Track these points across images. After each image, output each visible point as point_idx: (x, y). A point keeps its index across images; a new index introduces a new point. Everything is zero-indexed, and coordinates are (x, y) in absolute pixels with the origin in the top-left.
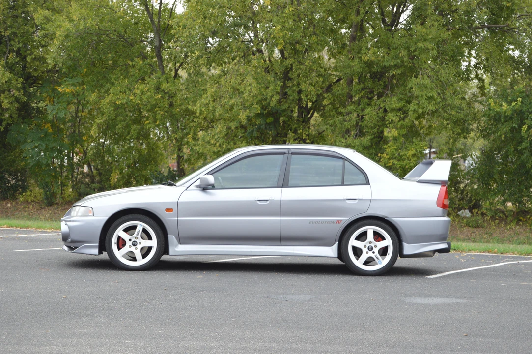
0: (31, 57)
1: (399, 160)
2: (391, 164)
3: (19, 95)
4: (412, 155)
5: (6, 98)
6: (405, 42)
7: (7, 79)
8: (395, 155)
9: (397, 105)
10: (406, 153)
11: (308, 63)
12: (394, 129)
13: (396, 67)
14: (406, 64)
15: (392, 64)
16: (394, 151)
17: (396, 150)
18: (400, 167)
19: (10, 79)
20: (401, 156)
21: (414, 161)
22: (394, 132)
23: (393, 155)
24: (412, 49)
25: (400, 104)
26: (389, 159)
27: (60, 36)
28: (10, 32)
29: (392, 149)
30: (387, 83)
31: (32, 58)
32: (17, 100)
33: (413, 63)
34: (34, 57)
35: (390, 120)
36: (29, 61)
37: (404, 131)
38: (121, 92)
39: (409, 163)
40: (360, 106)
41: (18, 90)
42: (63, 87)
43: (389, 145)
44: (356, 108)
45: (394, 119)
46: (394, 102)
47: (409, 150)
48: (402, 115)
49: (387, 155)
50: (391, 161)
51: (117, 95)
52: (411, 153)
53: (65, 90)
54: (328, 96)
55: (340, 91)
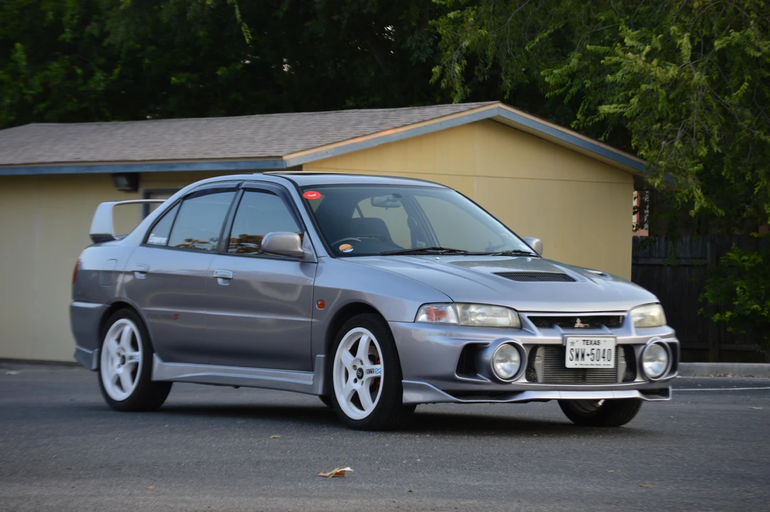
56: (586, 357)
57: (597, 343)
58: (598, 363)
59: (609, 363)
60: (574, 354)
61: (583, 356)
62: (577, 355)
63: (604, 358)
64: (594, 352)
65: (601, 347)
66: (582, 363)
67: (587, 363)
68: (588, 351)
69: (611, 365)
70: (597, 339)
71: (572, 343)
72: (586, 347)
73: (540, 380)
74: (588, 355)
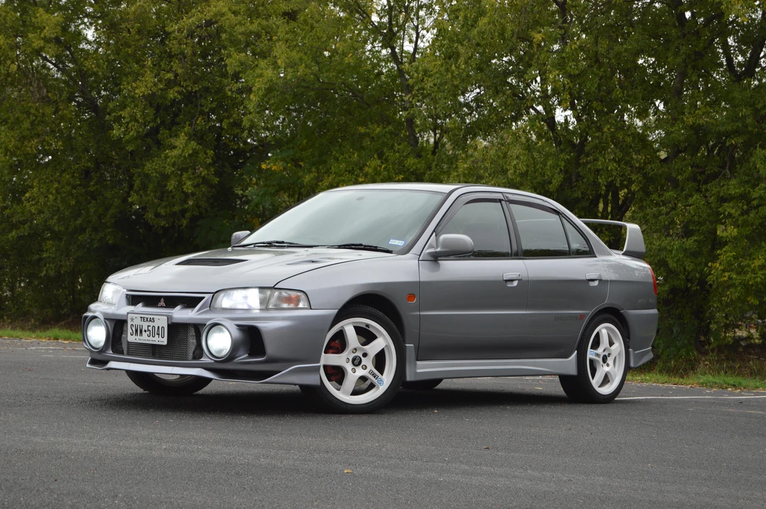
0: (228, 121)
1: (739, 273)
2: (726, 279)
3: (208, 174)
4: (759, 266)
5: (190, 179)
6: (749, 96)
7: (191, 152)
8: (733, 265)
9: (737, 191)
10: (751, 262)
11: (608, 129)
12: (732, 227)
13: (737, 132)
14: (750, 129)
15: (729, 128)
16: (732, 259)
17: (735, 258)
18: (740, 283)
19: (195, 153)
20: (743, 268)
21: (763, 274)
22: (732, 231)
23: (730, 264)
24: (759, 106)
25: (742, 189)
26: (724, 271)
27: (259, 89)
28: (200, 87)
29: (728, 257)
30: (726, 159)
31: (230, 123)
32: (205, 181)
33: (761, 128)
34: (232, 121)
35: (727, 213)
36: (225, 127)
37: (747, 231)
38: (346, 171)
39: (755, 278)
40: (684, 192)
41: (208, 167)
42: (269, 164)
43: (724, 249)
44: (678, 195)
45: (733, 211)
46: (733, 187)
47: (754, 259)
48: (745, 207)
49: (720, 264)
50: (727, 274)
51: (341, 176)
52: (757, 263)
53: (271, 168)
54: (638, 178)
55: (656, 171)
56: (143, 332)
57: (152, 320)
58: (154, 339)
59: (162, 340)
60: (134, 329)
61: (141, 331)
62: (136, 331)
63: (159, 334)
64: (150, 328)
65: (156, 324)
66: (141, 338)
67: (145, 339)
68: (145, 328)
69: (164, 341)
70: (152, 317)
71: (132, 320)
72: (142, 323)
73: (125, 352)
74: (145, 331)
